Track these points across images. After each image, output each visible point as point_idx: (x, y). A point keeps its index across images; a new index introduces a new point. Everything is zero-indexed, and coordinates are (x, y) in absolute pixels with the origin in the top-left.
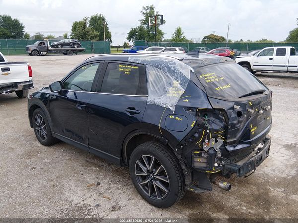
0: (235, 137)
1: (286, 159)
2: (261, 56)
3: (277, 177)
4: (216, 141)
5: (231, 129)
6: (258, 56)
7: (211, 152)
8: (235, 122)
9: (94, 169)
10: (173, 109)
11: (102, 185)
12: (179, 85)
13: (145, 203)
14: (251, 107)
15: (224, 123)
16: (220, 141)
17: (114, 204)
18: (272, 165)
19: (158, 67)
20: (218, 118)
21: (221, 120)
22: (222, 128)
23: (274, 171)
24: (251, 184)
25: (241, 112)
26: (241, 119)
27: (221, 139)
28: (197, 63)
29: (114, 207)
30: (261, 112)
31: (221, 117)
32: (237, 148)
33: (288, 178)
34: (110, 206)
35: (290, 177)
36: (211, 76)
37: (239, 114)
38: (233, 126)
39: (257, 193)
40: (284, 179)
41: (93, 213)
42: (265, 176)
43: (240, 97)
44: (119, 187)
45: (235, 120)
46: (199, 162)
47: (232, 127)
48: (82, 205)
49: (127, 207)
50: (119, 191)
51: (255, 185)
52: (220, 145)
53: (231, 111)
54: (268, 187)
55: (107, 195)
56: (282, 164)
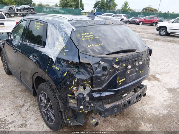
0: (101, 86)
1: (165, 100)
2: (175, 23)
3: (151, 114)
4: (85, 88)
5: (95, 80)
6: (173, 23)
7: (81, 96)
8: (100, 75)
9: (27, 94)
10: (54, 60)
11: (25, 106)
12: (62, 41)
13: (45, 124)
14: (117, 63)
15: (91, 75)
16: (88, 89)
17: (24, 122)
18: (152, 104)
19: (53, 25)
20: (87, 71)
21: (89, 72)
22: (88, 79)
23: (151, 108)
24: (129, 118)
25: (106, 67)
26: (106, 73)
27: (89, 87)
28: (81, 23)
29: (22, 125)
30: (130, 67)
31: (89, 70)
32: (102, 95)
33: (160, 115)
34: (20, 123)
35: (162, 115)
36: (88, 35)
37: (105, 69)
38: (98, 78)
39: (130, 126)
40: (157, 116)
41: (6, 127)
42: (143, 112)
43: (106, 55)
44: (35, 110)
45: (100, 73)
46: (72, 103)
47: (96, 78)
48: (3, 120)
49: (31, 126)
50: (33, 113)
51: (131, 118)
52: (88, 92)
53: (96, 65)
54: (141, 122)
55: (23, 115)
56: (160, 104)
